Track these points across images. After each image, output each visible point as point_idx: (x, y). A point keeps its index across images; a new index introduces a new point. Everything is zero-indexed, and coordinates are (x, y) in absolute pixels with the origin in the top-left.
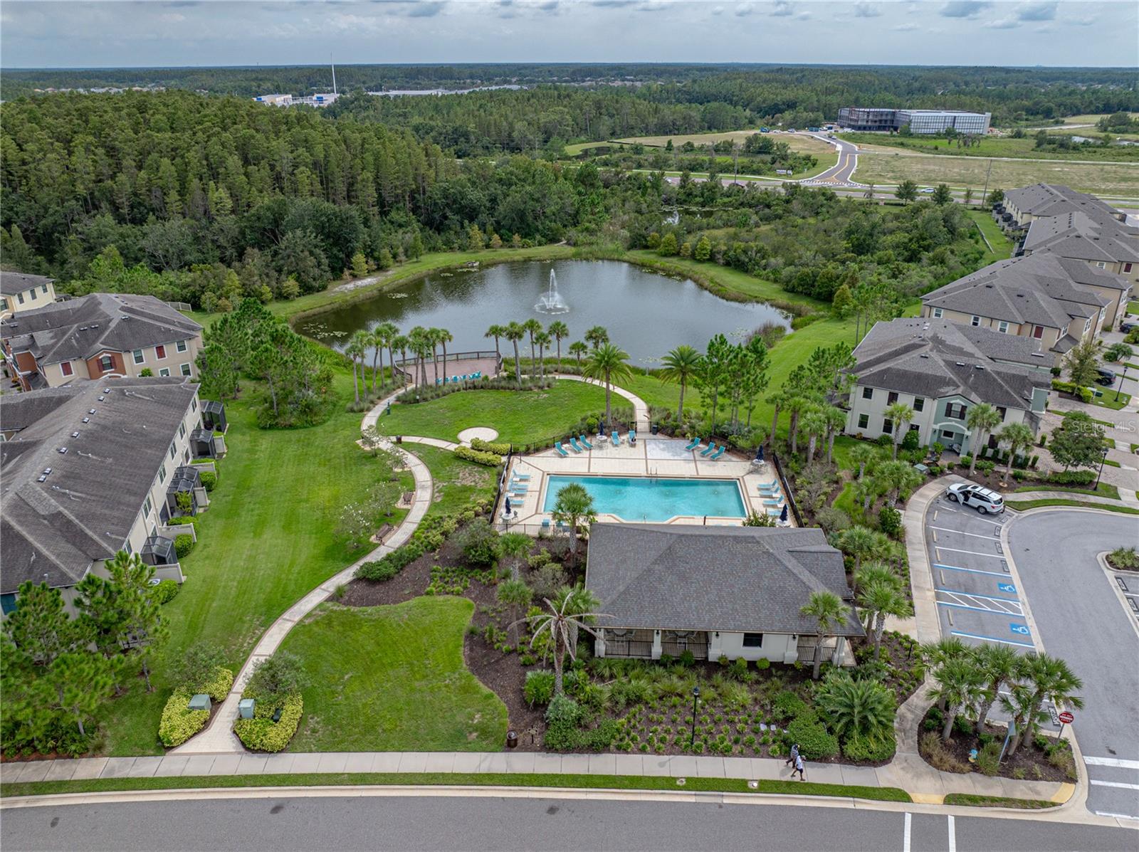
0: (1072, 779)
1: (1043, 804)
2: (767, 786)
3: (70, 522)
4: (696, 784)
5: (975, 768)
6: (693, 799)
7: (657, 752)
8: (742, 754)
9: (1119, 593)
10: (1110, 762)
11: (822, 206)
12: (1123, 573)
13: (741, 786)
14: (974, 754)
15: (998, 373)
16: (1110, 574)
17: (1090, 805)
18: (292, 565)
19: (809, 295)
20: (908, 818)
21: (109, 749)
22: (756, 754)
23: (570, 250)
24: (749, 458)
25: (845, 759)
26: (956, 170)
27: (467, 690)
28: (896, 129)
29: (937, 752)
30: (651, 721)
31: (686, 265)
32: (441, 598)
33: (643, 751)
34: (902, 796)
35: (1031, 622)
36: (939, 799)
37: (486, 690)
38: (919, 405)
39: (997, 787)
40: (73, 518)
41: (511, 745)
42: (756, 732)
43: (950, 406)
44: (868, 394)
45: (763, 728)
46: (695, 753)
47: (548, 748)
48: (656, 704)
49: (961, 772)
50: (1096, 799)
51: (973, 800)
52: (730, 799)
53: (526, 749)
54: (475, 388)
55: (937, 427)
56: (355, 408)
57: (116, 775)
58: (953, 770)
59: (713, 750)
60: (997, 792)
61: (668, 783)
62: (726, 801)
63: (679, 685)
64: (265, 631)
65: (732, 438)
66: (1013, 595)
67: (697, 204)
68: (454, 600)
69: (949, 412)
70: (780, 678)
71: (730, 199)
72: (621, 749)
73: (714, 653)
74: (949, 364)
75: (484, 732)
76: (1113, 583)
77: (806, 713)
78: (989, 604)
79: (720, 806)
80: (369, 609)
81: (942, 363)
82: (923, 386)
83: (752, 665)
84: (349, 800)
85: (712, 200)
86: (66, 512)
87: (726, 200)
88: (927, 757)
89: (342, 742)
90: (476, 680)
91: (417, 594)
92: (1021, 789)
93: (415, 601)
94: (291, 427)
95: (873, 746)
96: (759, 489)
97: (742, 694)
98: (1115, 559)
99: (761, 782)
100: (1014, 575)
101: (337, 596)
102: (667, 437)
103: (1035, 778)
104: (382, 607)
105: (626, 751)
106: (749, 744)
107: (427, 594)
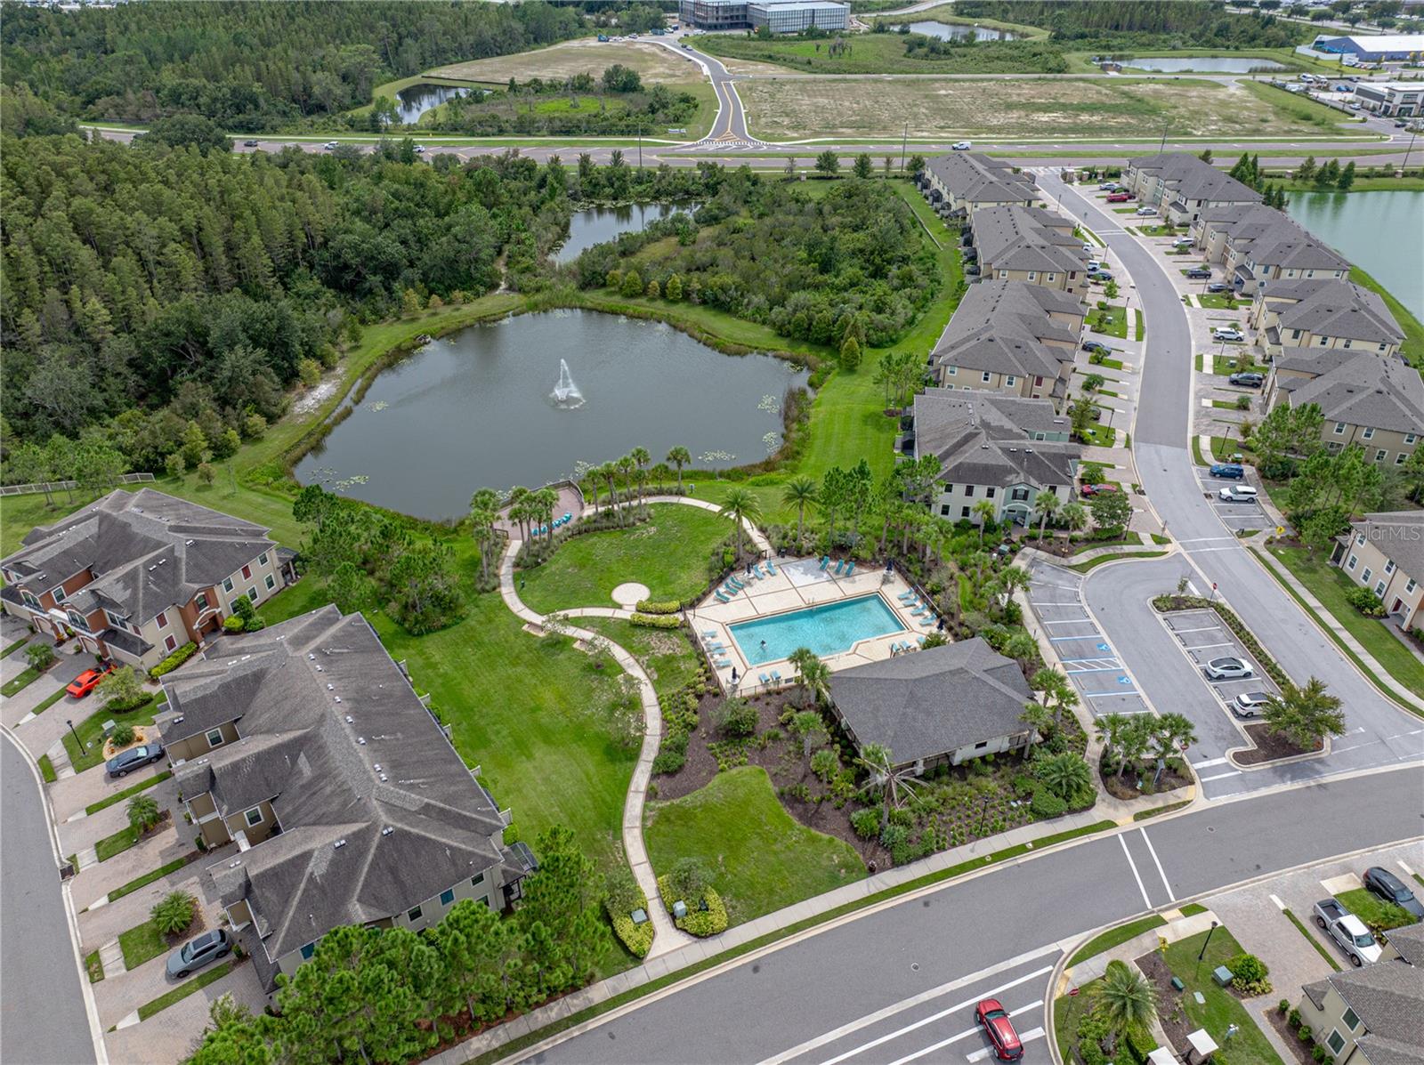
0: (1192, 783)
1: (1184, 804)
2: (1039, 844)
3: (442, 810)
4: (998, 856)
5: (1143, 792)
6: (1000, 868)
7: (962, 843)
8: (1012, 828)
9: (1170, 632)
10: (1206, 764)
11: (750, 193)
12: (1168, 614)
13: (1022, 849)
14: (1139, 785)
15: (1043, 454)
16: (1159, 616)
17: (1207, 797)
18: (589, 779)
19: (806, 340)
20: (1120, 837)
21: (598, 974)
22: (1020, 824)
23: (517, 299)
24: (874, 568)
25: (1072, 811)
26: (847, 104)
27: (813, 840)
28: (750, 26)
29: (1119, 788)
30: (945, 822)
31: (660, 306)
32: (734, 771)
33: (954, 845)
34: (1110, 824)
35: (1129, 673)
36: (1131, 819)
37: (826, 836)
38: (991, 494)
39: (1159, 801)
40: (442, 805)
41: (872, 871)
42: (1011, 809)
43: (1015, 491)
44: (949, 489)
45: (1014, 805)
46: (986, 836)
47: (896, 864)
48: (941, 809)
49: (1135, 797)
50: (1209, 791)
51: (1148, 814)
52: (1021, 859)
53: (883, 870)
54: (580, 533)
55: (1006, 508)
56: (487, 588)
57: (622, 991)
58: (1132, 797)
59: (994, 831)
60: (1160, 804)
61: (980, 863)
62: (1020, 861)
63: (949, 790)
64: (622, 842)
65: (854, 550)
66: (1108, 653)
67: (607, 197)
68: (746, 769)
69: (1015, 496)
70: (1005, 764)
71: (643, 187)
72: (941, 849)
73: (957, 760)
74: (1006, 451)
75: (850, 868)
76: (1164, 624)
77: (1037, 787)
78: (1098, 664)
79: (1019, 866)
80: (688, 798)
81: (999, 452)
82: (990, 476)
83: (983, 759)
84: (798, 944)
85: (624, 190)
86: (433, 802)
87: (640, 188)
88: (1114, 794)
89: (760, 908)
90: (813, 831)
91: (712, 773)
92: (1171, 797)
93: (717, 780)
94: (444, 627)
95: (1086, 798)
96: (900, 599)
97: (991, 784)
98: (1159, 604)
99: (1033, 842)
100: (1104, 634)
101: (651, 795)
102: (795, 559)
103: (1174, 788)
104: (696, 793)
105: (944, 849)
106: (1012, 820)
107: (722, 771)
